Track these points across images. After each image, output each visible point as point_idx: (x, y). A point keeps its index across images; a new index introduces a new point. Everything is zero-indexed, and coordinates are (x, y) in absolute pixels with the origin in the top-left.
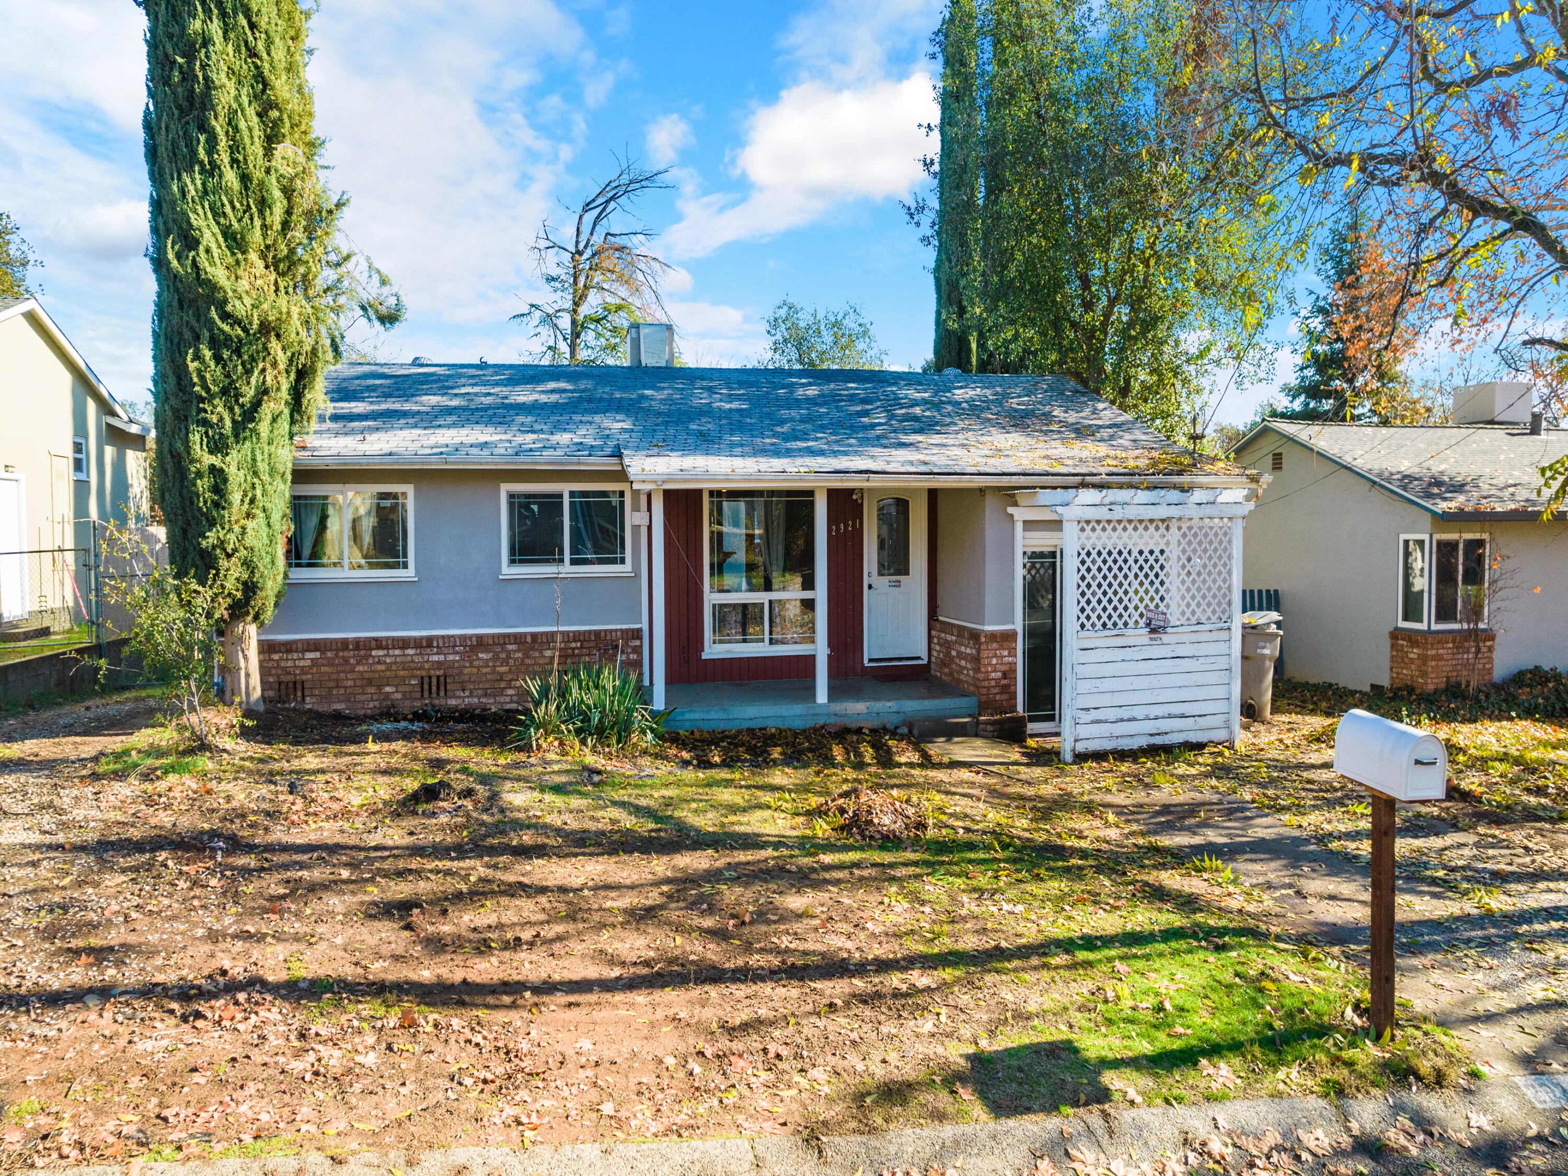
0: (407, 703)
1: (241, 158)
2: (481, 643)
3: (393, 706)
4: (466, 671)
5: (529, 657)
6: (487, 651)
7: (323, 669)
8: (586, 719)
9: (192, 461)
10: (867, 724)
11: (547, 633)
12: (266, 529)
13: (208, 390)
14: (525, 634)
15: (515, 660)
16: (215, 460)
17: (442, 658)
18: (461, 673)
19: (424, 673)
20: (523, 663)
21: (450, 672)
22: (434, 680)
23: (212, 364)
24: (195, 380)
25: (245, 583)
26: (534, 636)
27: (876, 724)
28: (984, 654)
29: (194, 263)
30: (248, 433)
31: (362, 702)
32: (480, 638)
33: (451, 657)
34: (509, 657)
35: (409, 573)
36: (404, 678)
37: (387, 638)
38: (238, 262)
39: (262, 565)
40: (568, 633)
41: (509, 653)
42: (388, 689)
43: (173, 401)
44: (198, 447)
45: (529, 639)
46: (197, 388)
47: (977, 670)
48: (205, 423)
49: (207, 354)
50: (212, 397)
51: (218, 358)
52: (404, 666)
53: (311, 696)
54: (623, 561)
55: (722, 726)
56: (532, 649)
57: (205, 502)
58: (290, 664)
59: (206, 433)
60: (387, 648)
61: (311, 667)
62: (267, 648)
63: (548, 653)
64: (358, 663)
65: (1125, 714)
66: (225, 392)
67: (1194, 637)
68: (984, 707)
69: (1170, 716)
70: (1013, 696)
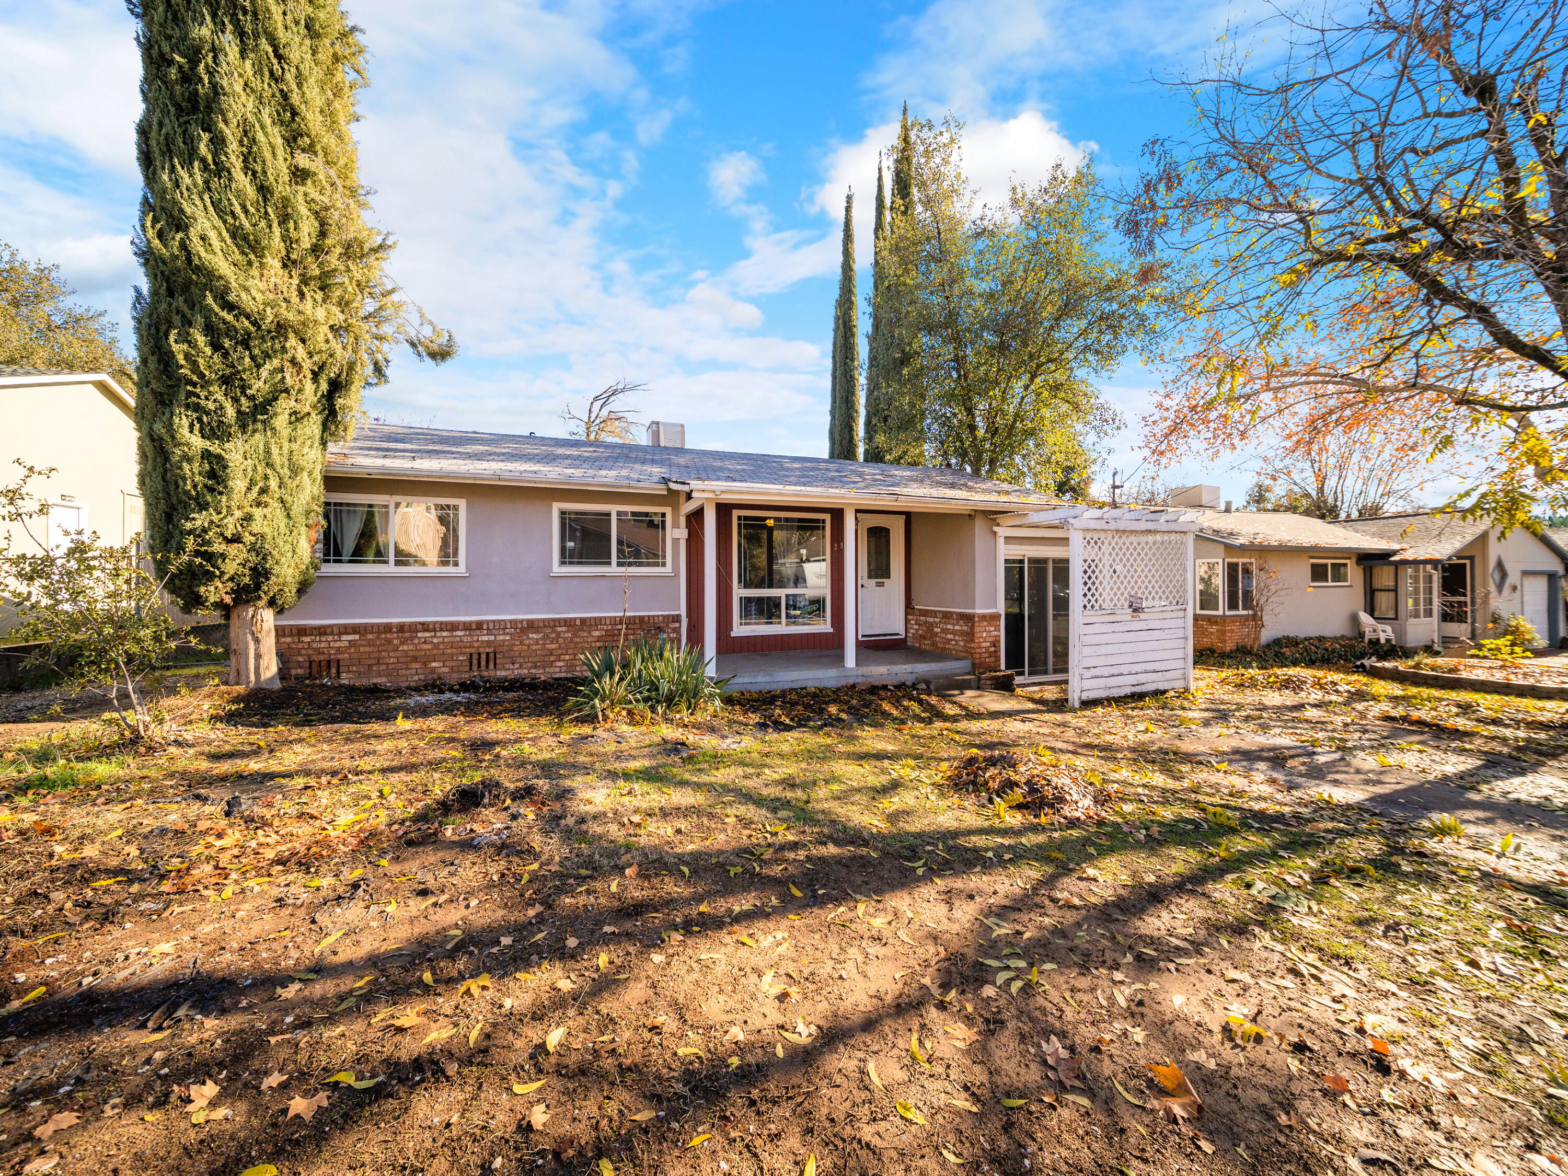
0: (455, 675)
1: (259, 169)
2: (532, 625)
3: (440, 678)
4: (516, 649)
5: (578, 637)
6: (538, 632)
7: (363, 649)
8: (654, 688)
9: (178, 444)
10: (889, 682)
11: (594, 618)
14: (575, 619)
15: (565, 639)
16: (210, 446)
17: (492, 638)
18: (511, 651)
19: (473, 651)
20: (571, 642)
21: (500, 650)
22: (483, 657)
24: (182, 362)
25: (253, 569)
26: (583, 621)
27: (894, 682)
28: (976, 630)
29: (183, 246)
31: (404, 676)
32: (530, 622)
33: (501, 638)
34: (558, 637)
35: (460, 570)
36: (452, 655)
37: (435, 623)
38: (250, 263)
40: (614, 617)
41: (558, 633)
42: (436, 664)
43: (155, 385)
44: (185, 431)
45: (578, 623)
46: (182, 371)
47: (971, 642)
48: (197, 408)
50: (206, 382)
51: (216, 346)
52: (453, 645)
53: (348, 672)
54: (664, 564)
56: (582, 630)
57: (195, 486)
58: (323, 645)
59: (199, 419)
60: (434, 631)
61: (348, 648)
62: (296, 632)
63: (597, 633)
64: (402, 643)
65: (1115, 671)
66: (227, 380)
67: (1161, 615)
68: (977, 667)
69: (1146, 672)
70: (998, 659)
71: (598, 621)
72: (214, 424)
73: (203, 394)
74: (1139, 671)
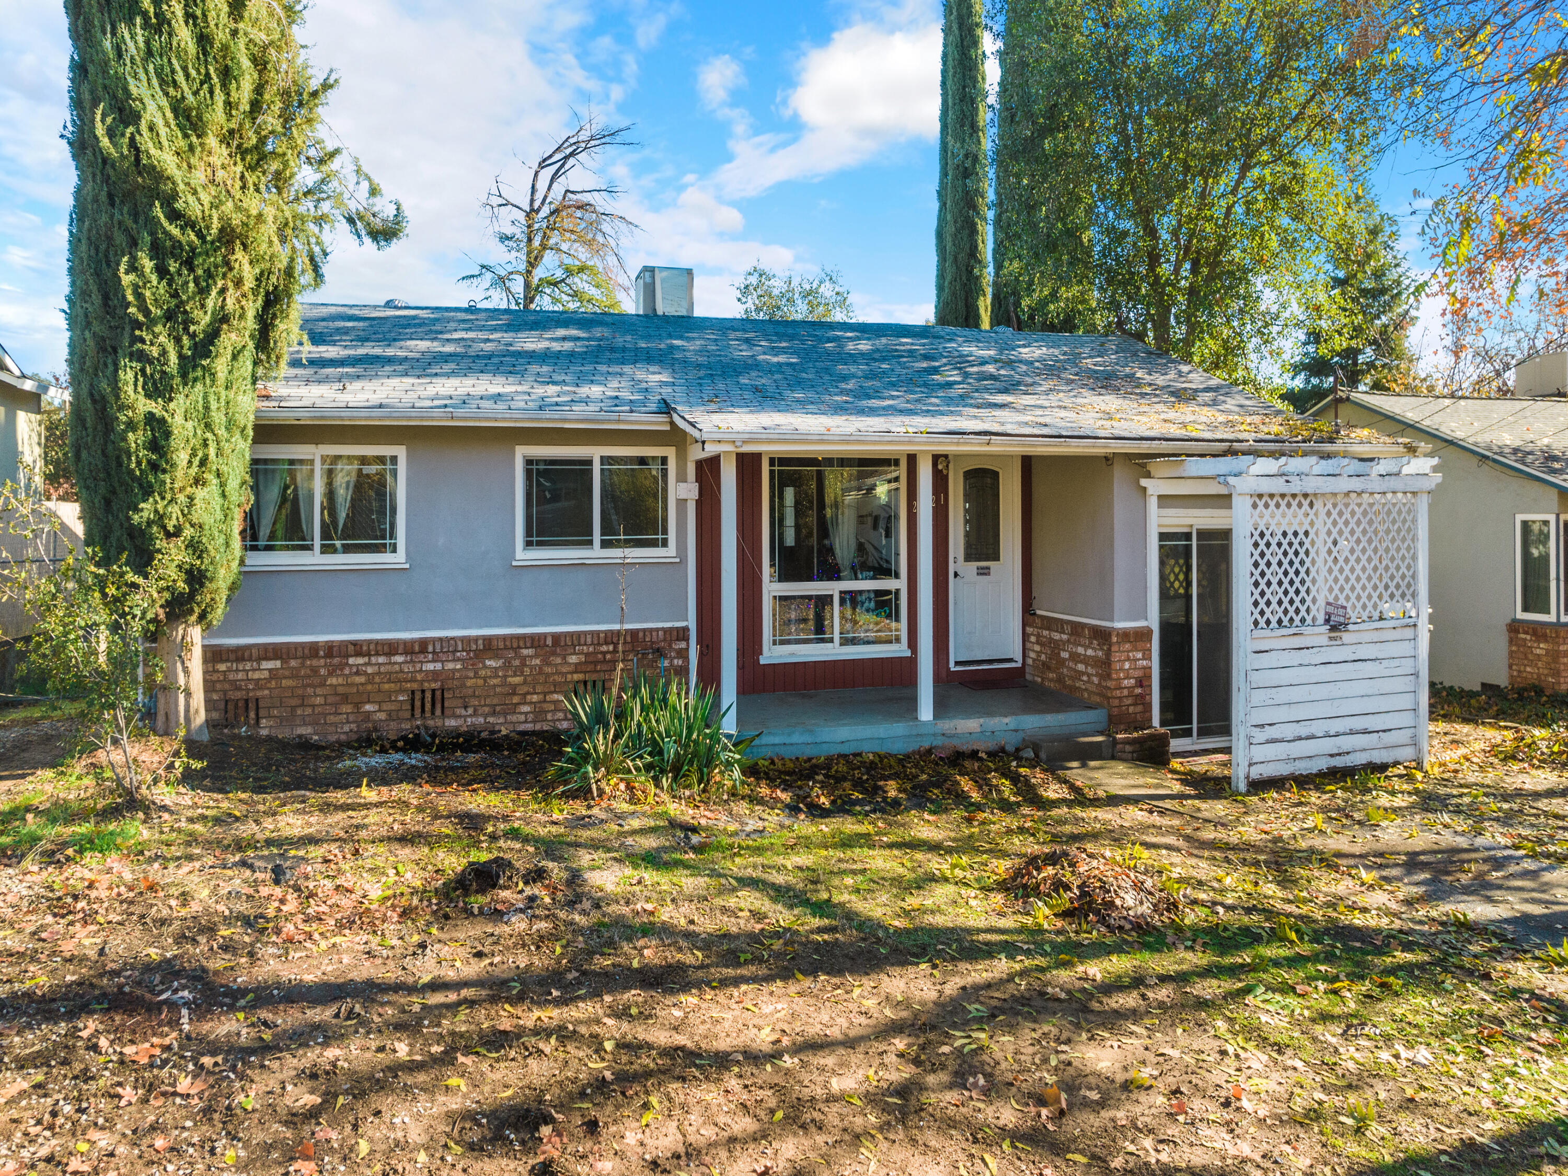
0: (393, 725)
2: (489, 646)
3: (376, 729)
4: (469, 683)
5: (549, 664)
6: (496, 657)
7: (285, 683)
8: (658, 751)
9: (121, 408)
10: (983, 746)
11: (571, 634)
12: (221, 501)
13: (147, 312)
14: (545, 635)
15: (532, 668)
16: (154, 407)
17: (439, 666)
18: (463, 686)
19: (415, 686)
20: (541, 672)
21: (450, 684)
22: (428, 695)
23: (154, 278)
24: (130, 298)
25: (189, 572)
26: (556, 637)
27: (991, 745)
28: (1116, 657)
29: (134, 143)
30: (199, 373)
31: (335, 725)
32: (488, 640)
33: (450, 666)
34: (524, 665)
35: (399, 558)
36: (390, 692)
37: (369, 642)
38: (191, 148)
39: (214, 546)
40: (598, 633)
41: (524, 658)
42: (368, 707)
43: (96, 327)
44: (130, 389)
45: (549, 642)
46: (132, 310)
47: (1104, 677)
48: (141, 356)
49: (148, 264)
50: (152, 321)
51: (162, 271)
52: (390, 677)
53: (269, 717)
54: (665, 543)
55: (809, 752)
56: (554, 653)
57: (139, 463)
58: (240, 676)
59: (143, 370)
60: (369, 655)
61: (268, 680)
62: (213, 655)
63: (573, 659)
64: (330, 674)
65: (1303, 730)
66: (169, 316)
67: (1376, 636)
68: (1115, 721)
69: (1352, 732)
70: (1148, 707)
71: (576, 638)
72: (157, 376)
74: (1342, 730)
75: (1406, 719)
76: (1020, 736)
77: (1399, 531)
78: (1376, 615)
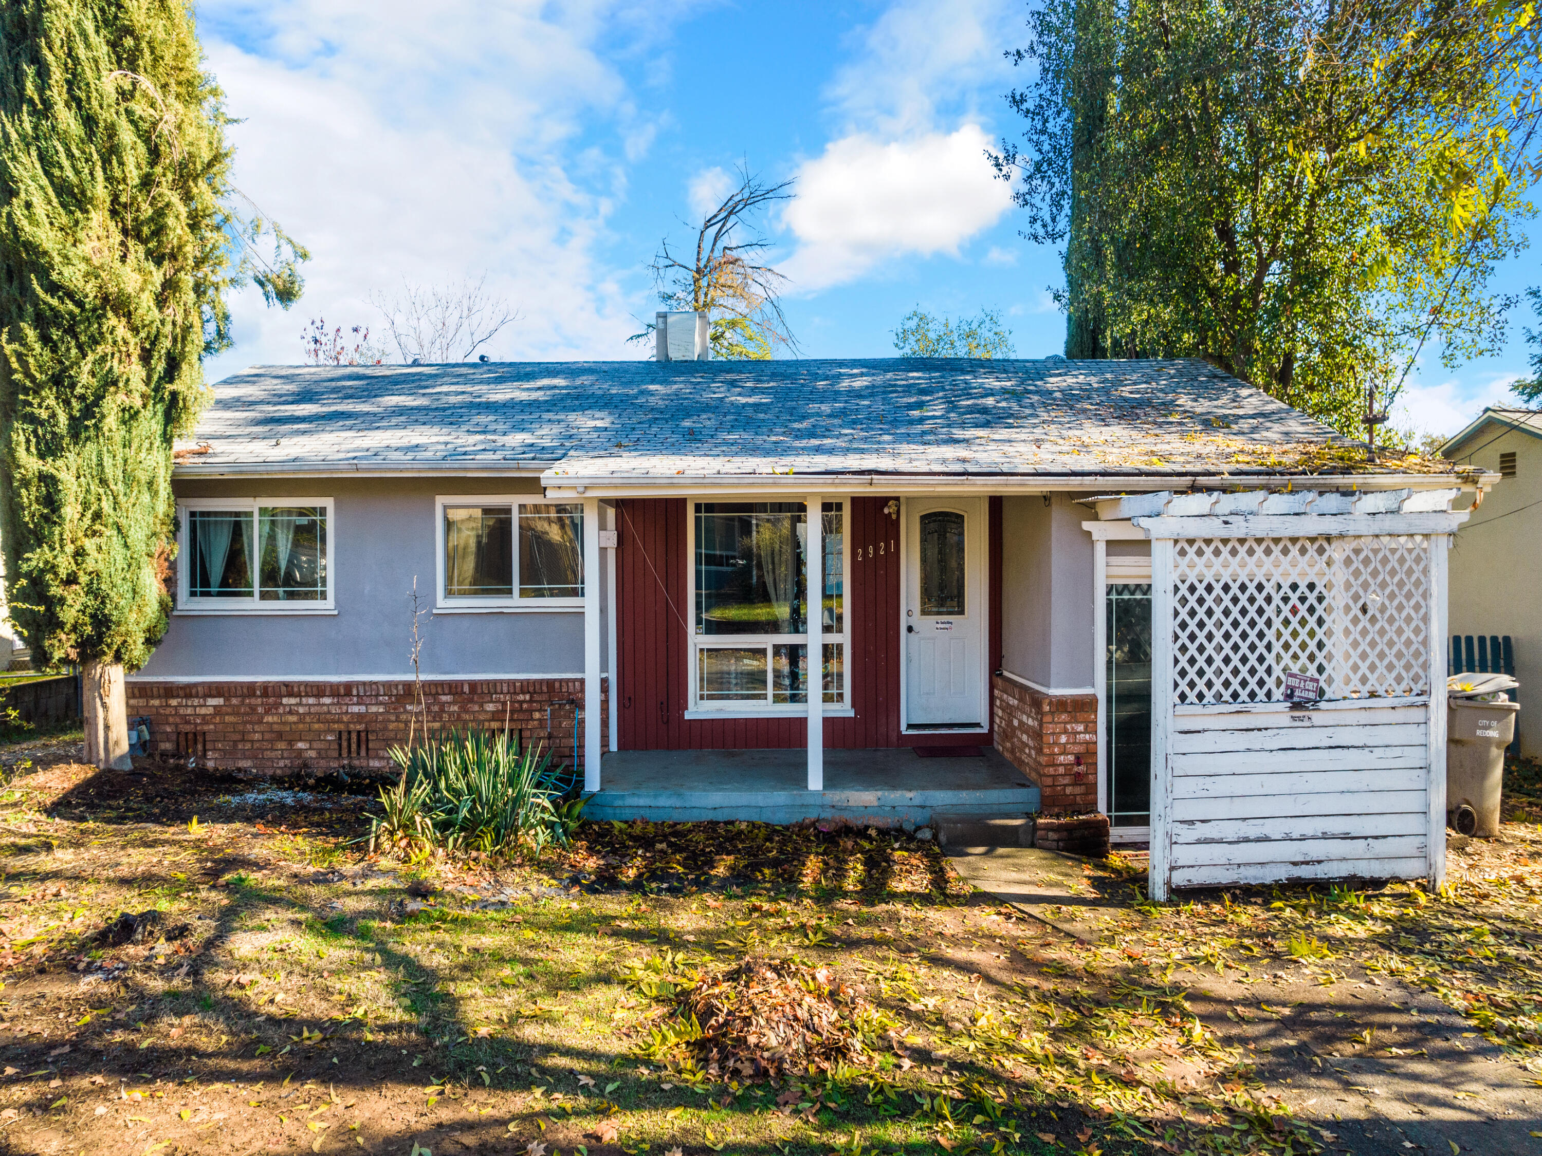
0: (323, 763)
1: (83, 96)
2: (409, 691)
3: (306, 766)
4: (391, 726)
5: (467, 711)
6: (416, 702)
7: (228, 719)
8: (455, 809)
9: (17, 466)
10: (877, 822)
11: (488, 682)
13: (33, 378)
14: (462, 683)
15: (450, 714)
16: (43, 465)
17: (363, 709)
18: (385, 729)
19: (342, 727)
20: (459, 718)
21: (373, 726)
22: (354, 736)
23: (38, 346)
24: (15, 365)
25: (94, 616)
26: (473, 685)
27: (890, 822)
28: (1049, 729)
31: (271, 760)
32: (407, 685)
33: (374, 709)
34: (442, 710)
35: (328, 605)
36: (319, 732)
37: (300, 684)
38: (77, 223)
39: (117, 592)
40: (514, 682)
41: (442, 705)
42: (300, 745)
44: (22, 449)
45: (466, 689)
46: (16, 376)
47: (1040, 751)
48: (32, 419)
50: (39, 387)
51: (46, 339)
52: (320, 718)
53: (214, 750)
54: (583, 593)
56: (471, 701)
57: (32, 517)
58: (189, 711)
59: (35, 432)
60: (299, 695)
61: (214, 716)
62: (163, 692)
63: (489, 707)
64: (267, 712)
65: (1251, 830)
66: (57, 380)
67: (1365, 717)
68: (1048, 804)
69: (1325, 836)
70: (1092, 789)
71: (492, 687)
72: (48, 436)
73: (35, 402)
74: (1310, 833)
75: (1413, 824)
76: (928, 813)
77: (1401, 584)
78: (1365, 693)
